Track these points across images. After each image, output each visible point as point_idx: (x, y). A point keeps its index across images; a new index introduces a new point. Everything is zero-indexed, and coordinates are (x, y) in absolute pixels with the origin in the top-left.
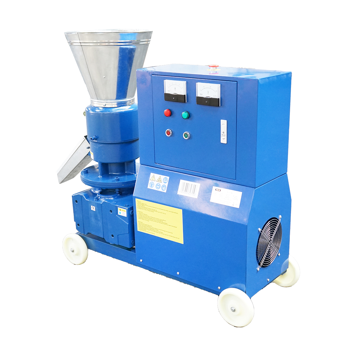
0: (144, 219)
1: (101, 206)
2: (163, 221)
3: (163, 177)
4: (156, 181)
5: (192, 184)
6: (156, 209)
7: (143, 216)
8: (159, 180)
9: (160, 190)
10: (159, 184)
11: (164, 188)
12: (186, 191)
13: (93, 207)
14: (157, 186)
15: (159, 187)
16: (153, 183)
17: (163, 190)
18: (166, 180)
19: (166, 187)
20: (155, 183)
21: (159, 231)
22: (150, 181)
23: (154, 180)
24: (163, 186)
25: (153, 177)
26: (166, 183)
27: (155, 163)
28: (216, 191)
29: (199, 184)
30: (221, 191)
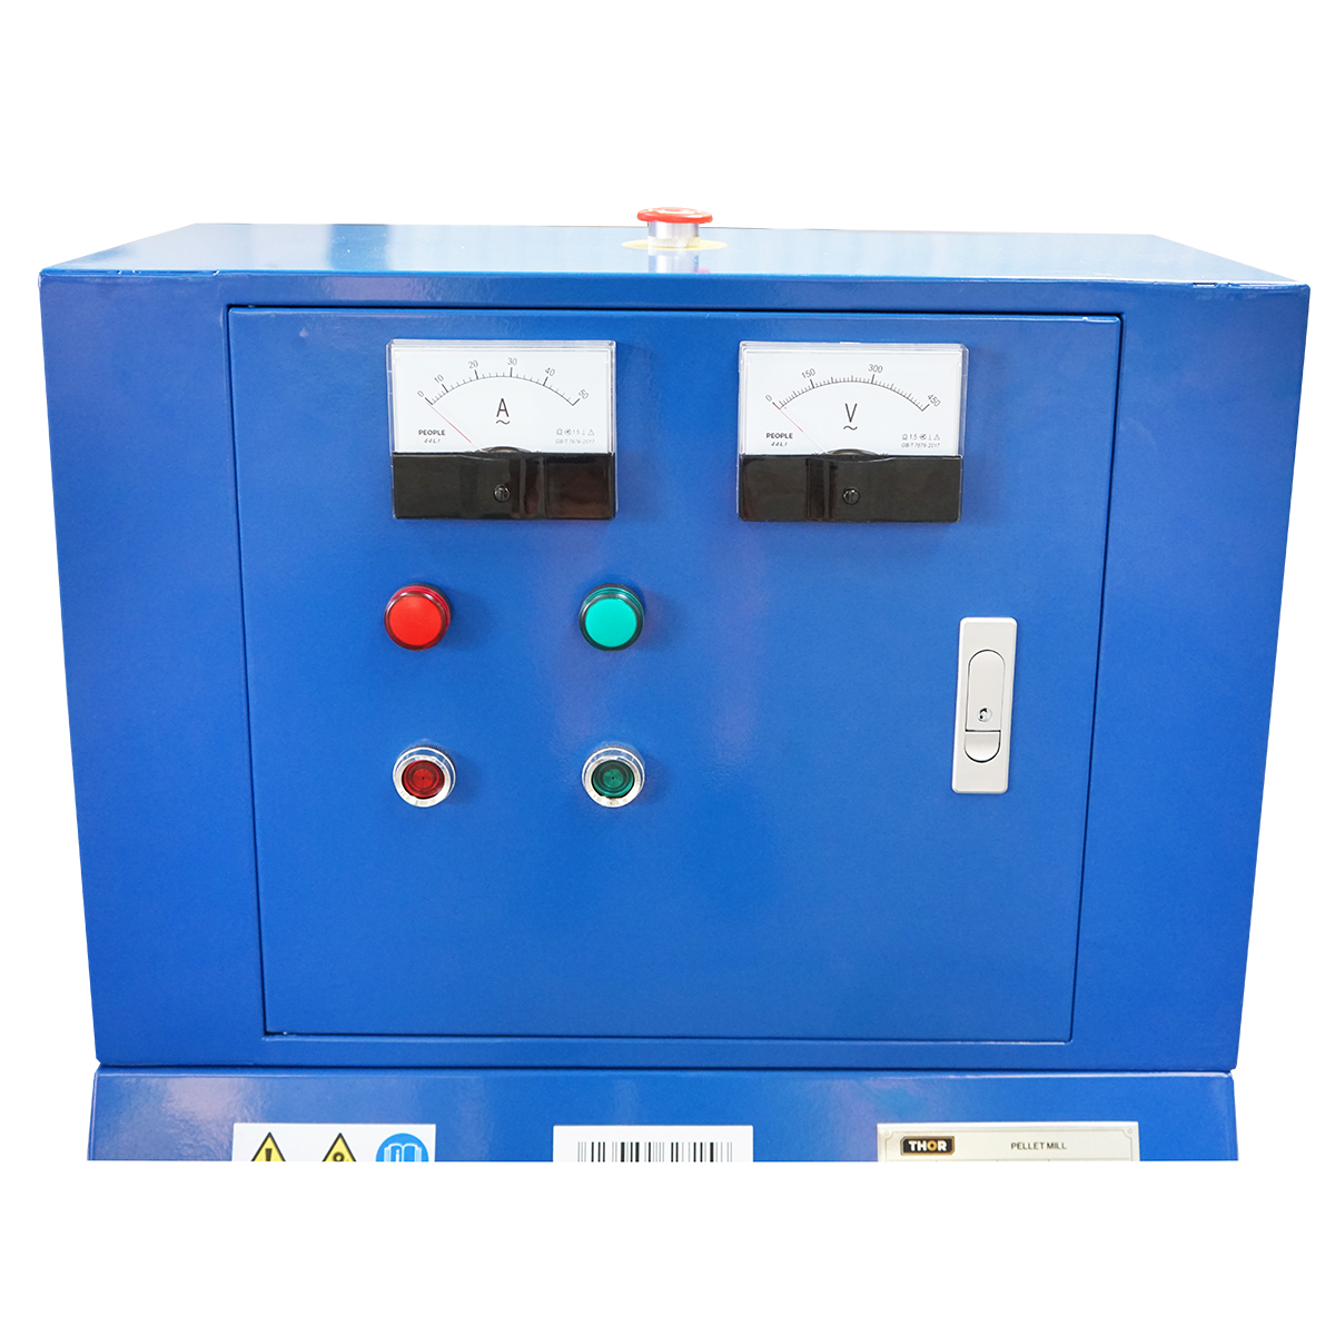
3: (366, 1139)
5: (674, 1147)
25: (269, 1149)
27: (267, 1034)
28: (909, 1157)
29: (748, 1131)
30: (957, 1144)
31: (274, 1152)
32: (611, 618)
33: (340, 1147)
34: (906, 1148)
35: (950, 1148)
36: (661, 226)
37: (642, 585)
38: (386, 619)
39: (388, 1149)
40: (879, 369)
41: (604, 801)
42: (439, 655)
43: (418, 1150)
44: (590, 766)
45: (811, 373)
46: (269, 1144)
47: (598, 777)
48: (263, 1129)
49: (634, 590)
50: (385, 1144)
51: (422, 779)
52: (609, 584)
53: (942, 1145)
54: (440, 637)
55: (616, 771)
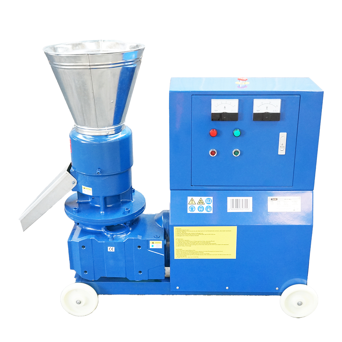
0: (185, 245)
1: (124, 244)
2: (211, 242)
3: (204, 199)
4: (196, 204)
5: (242, 200)
6: (202, 232)
7: (183, 243)
8: (201, 202)
9: (205, 212)
10: (201, 207)
11: (209, 209)
12: (237, 207)
13: (112, 247)
14: (200, 209)
15: (202, 209)
16: (194, 207)
17: (208, 211)
18: (210, 201)
19: (211, 208)
20: (196, 206)
21: (204, 252)
22: (189, 206)
23: (193, 203)
24: (207, 207)
25: (192, 200)
26: (210, 203)
27: (191, 186)
28: (272, 201)
29: (251, 198)
30: (278, 199)
31: (193, 200)
32: (237, 133)
33: (201, 199)
34: (271, 200)
35: (277, 200)
36: (241, 81)
37: (240, 129)
38: (210, 133)
39: (207, 200)
40: (270, 102)
41: (235, 156)
42: (216, 138)
43: (211, 200)
44: (233, 152)
45: (262, 103)
46: (192, 199)
47: (234, 153)
48: (191, 197)
49: (239, 129)
50: (207, 199)
51: (213, 153)
52: (236, 129)
53: (276, 199)
54: (216, 136)
55: (237, 152)
